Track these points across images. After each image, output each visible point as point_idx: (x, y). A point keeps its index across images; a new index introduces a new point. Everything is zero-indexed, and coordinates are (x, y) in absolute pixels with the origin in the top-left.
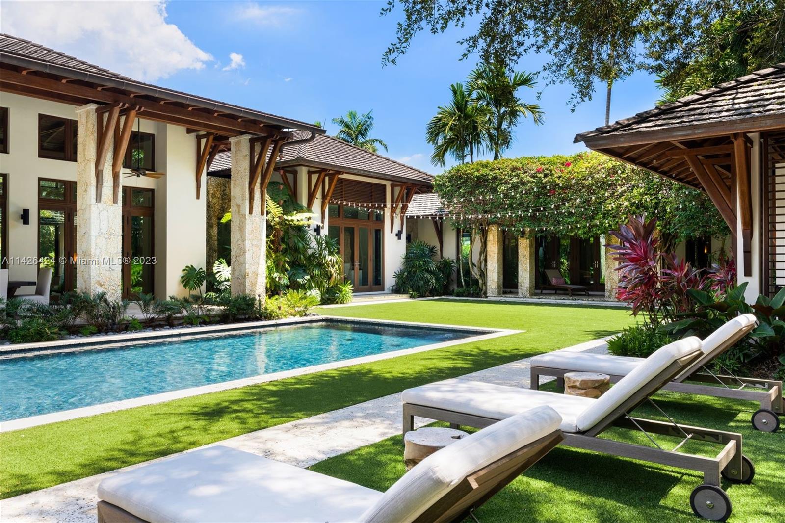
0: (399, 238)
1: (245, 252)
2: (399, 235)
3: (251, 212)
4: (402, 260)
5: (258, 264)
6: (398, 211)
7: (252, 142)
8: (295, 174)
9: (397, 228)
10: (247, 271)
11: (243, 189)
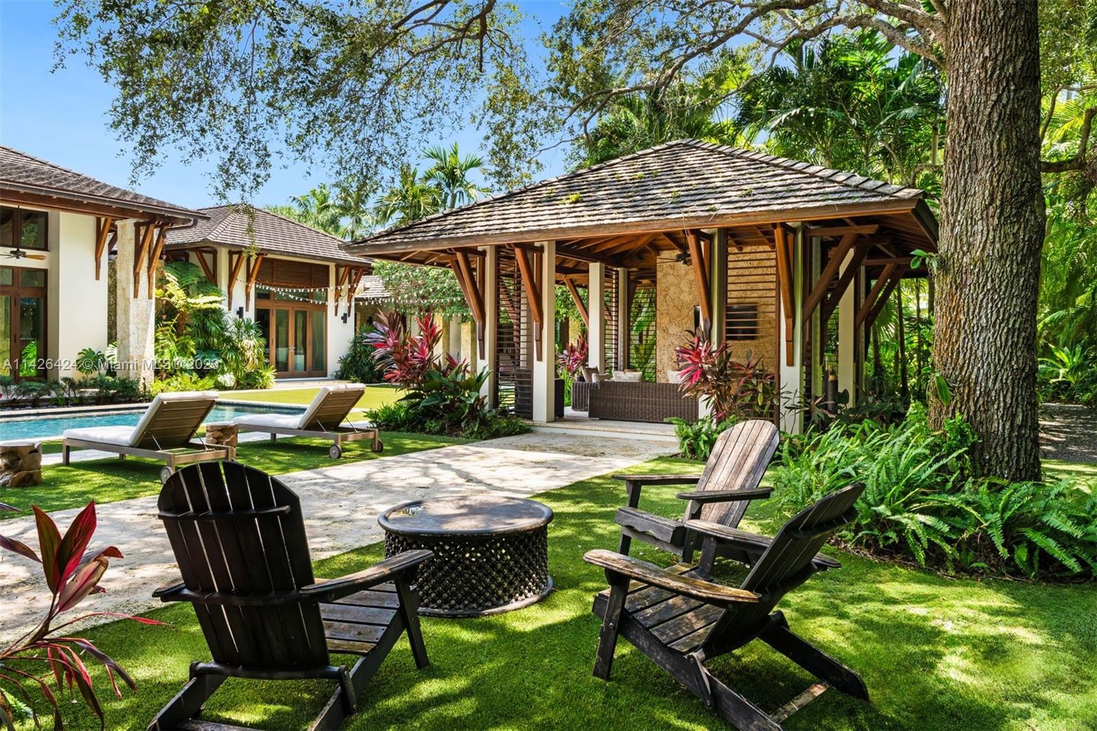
0: (345, 322)
1: (129, 336)
2: (344, 318)
3: (136, 296)
4: (350, 345)
5: (144, 347)
6: (344, 293)
7: (137, 226)
8: (214, 253)
9: (343, 310)
10: (131, 354)
11: (127, 272)
